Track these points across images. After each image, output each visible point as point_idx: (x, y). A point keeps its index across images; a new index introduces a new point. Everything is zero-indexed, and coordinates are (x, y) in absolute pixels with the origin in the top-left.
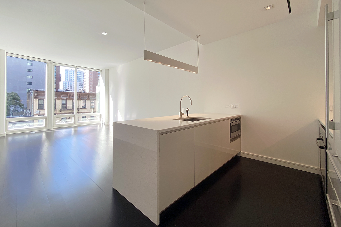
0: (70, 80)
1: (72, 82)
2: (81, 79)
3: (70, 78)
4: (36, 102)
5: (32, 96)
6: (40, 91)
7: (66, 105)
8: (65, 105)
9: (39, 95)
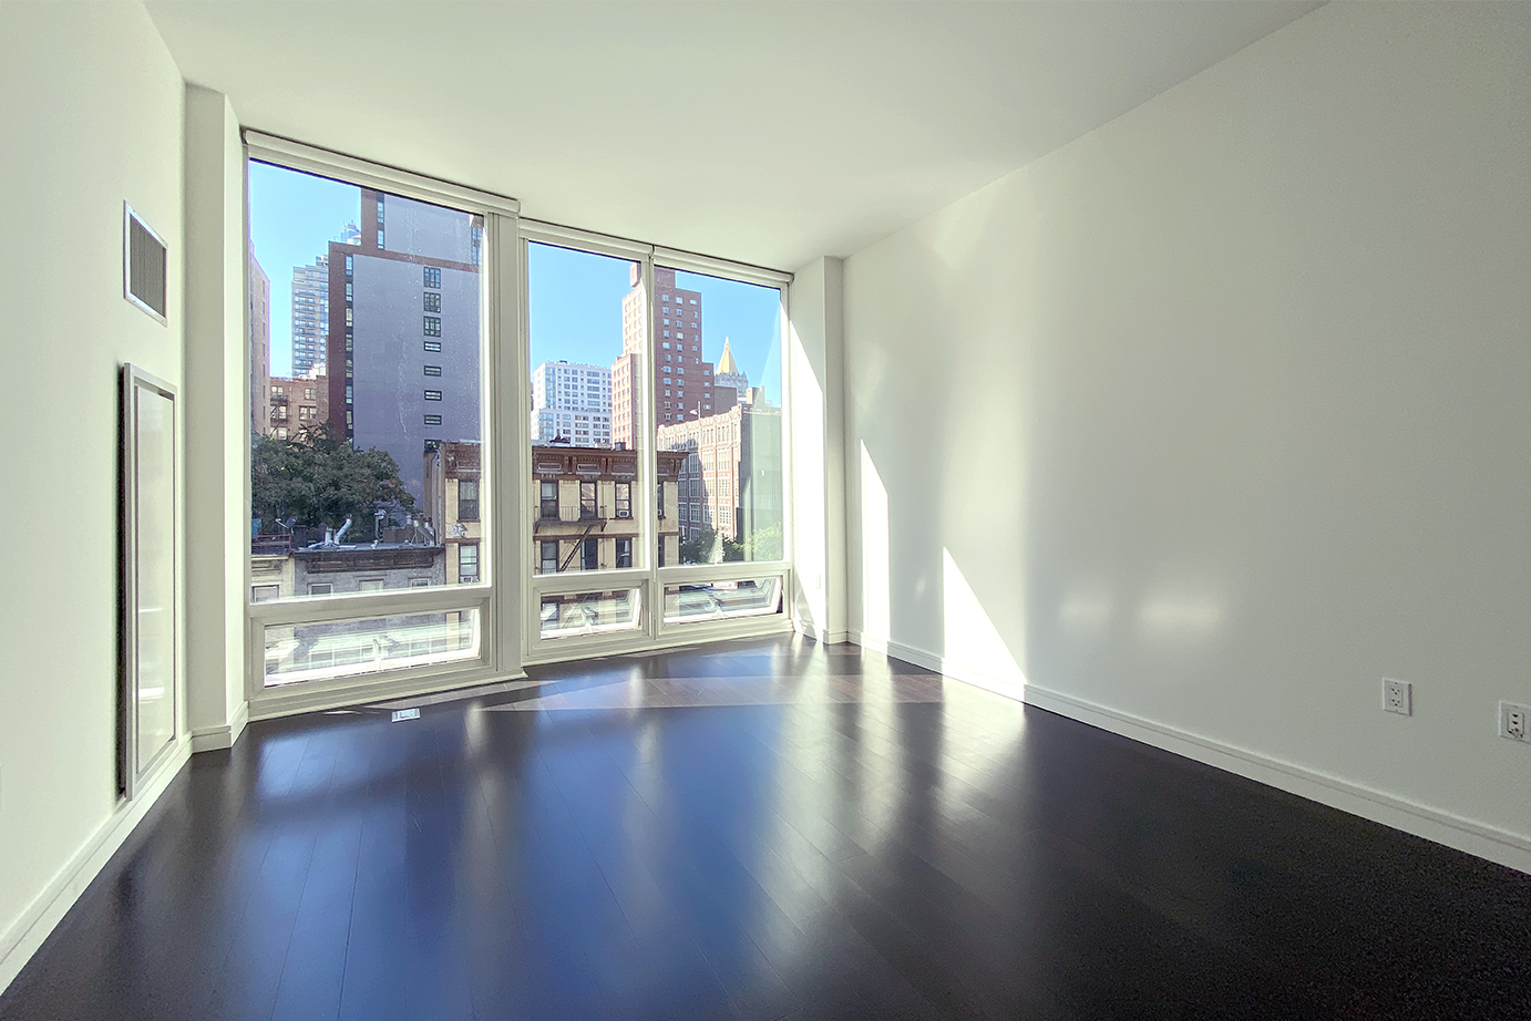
0: (563, 404)
1: (568, 412)
2: (601, 400)
3: (563, 397)
4: (452, 490)
5: (439, 467)
6: (463, 445)
7: (557, 501)
8: (553, 504)
9: (462, 459)
